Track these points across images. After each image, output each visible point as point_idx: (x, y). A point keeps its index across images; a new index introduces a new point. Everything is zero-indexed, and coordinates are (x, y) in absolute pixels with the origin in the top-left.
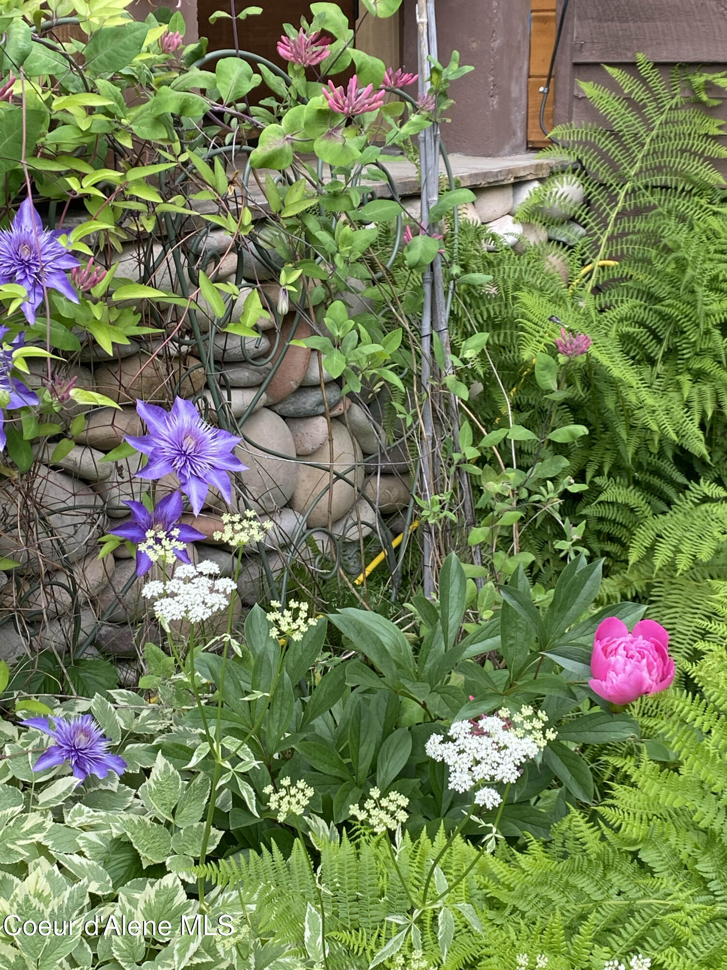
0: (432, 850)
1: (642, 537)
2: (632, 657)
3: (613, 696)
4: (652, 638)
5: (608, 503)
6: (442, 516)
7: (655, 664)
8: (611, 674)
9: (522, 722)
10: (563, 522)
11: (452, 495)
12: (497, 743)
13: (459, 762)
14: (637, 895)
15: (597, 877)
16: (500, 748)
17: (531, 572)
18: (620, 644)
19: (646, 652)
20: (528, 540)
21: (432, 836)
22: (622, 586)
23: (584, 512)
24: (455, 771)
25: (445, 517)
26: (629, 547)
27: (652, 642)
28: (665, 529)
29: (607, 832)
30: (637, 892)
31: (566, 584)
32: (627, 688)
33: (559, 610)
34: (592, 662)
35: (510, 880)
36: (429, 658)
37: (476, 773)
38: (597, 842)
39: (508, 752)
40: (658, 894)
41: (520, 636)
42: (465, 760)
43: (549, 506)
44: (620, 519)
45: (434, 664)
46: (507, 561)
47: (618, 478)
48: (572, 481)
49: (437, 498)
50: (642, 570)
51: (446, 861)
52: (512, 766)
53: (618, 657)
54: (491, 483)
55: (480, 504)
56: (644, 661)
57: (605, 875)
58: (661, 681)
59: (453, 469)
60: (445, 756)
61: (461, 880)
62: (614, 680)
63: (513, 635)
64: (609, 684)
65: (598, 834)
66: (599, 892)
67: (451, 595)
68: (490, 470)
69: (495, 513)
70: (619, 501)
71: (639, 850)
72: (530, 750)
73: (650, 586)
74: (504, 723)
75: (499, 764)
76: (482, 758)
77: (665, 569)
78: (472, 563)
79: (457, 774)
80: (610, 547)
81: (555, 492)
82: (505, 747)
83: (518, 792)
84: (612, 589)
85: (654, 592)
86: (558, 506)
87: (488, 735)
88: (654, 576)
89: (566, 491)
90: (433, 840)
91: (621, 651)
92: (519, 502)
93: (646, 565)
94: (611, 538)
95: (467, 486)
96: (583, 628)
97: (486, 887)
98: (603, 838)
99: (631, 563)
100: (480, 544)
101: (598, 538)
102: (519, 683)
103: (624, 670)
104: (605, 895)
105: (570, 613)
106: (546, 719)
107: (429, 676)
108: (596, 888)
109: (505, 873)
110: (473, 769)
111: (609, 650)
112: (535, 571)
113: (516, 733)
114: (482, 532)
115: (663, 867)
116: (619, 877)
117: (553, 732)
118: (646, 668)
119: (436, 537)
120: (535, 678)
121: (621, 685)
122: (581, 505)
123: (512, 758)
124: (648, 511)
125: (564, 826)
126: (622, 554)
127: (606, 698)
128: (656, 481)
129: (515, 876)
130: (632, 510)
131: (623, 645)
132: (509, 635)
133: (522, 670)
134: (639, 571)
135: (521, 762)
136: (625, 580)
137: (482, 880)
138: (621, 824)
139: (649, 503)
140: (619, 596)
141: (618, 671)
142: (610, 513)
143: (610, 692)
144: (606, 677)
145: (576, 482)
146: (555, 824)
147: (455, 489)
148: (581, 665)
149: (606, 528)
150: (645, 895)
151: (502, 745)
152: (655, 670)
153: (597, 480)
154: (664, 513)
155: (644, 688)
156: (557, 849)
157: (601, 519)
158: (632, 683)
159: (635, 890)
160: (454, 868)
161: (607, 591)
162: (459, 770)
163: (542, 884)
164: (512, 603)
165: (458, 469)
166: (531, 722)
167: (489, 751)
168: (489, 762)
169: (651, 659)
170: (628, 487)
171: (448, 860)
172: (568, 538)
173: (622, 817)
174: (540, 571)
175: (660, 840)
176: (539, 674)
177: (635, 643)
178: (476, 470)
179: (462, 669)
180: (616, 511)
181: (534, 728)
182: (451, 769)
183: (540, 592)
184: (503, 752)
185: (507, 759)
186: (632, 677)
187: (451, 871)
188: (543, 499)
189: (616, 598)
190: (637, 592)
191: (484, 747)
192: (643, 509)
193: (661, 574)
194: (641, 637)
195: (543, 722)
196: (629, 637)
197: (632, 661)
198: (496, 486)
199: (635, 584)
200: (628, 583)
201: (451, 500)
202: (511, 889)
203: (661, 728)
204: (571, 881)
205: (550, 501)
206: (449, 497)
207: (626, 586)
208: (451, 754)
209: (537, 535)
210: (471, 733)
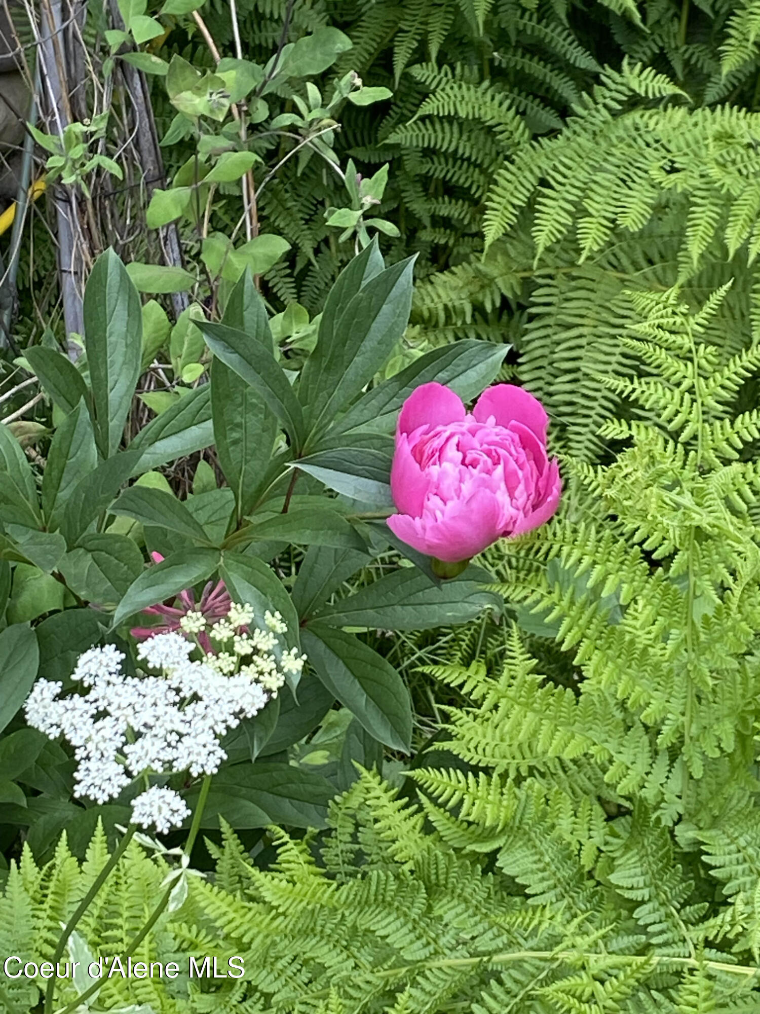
0: (79, 879)
1: (510, 187)
2: (474, 464)
3: (438, 546)
4: (513, 422)
5: (441, 119)
6: (90, 166)
7: (520, 474)
8: (434, 502)
9: (231, 639)
10: (343, 166)
11: (111, 117)
12: (178, 691)
13: (97, 738)
14: (492, 946)
15: (415, 913)
16: (183, 700)
17: (292, 266)
18: (448, 439)
19: (502, 452)
20: (281, 202)
21: (79, 853)
22: (474, 288)
23: (393, 139)
24: (88, 758)
25: (99, 170)
26: (486, 208)
27: (514, 429)
28: (555, 169)
29: (436, 816)
30: (496, 937)
31: (342, 309)
32: (465, 528)
33: (327, 369)
34: (394, 474)
35: (242, 930)
36: (66, 477)
37: (132, 758)
38: (417, 835)
39: (200, 707)
40: (536, 940)
41: (253, 422)
42: (108, 733)
43: (313, 136)
44: (465, 150)
45: (76, 492)
46: (231, 256)
47: (458, 66)
48: (358, 82)
49: (78, 128)
50: (513, 253)
51: (108, 902)
52: (209, 738)
53: (446, 465)
54: (187, 95)
55: (171, 138)
56: (500, 469)
57: (430, 908)
58: (535, 507)
59: (108, 65)
60: (66, 725)
61: (141, 938)
62: (438, 514)
63: (238, 419)
64: (429, 523)
65: (418, 819)
66: (419, 944)
67: (111, 340)
68: (183, 67)
69: (202, 157)
70: (462, 114)
71: (498, 850)
72: (248, 699)
73: (528, 285)
74: (192, 647)
75: (181, 735)
76: (145, 725)
77: (557, 248)
78: (163, 263)
79: (93, 765)
80: (448, 209)
81: (324, 106)
82: (196, 698)
83: (261, 740)
84: (453, 295)
85: (538, 295)
86: (332, 136)
87: (157, 673)
88: (535, 263)
89: (348, 105)
90: (82, 860)
91: (452, 452)
92: (253, 128)
93: (521, 241)
94: (451, 191)
95: (141, 100)
96: (382, 397)
97: (193, 946)
98: (428, 828)
99: (489, 241)
100: (176, 222)
101: (426, 190)
102: (255, 520)
103: (459, 491)
104: (431, 948)
105: (350, 373)
106: (281, 628)
107: (66, 515)
108: (412, 936)
109: (231, 915)
110: (126, 749)
111: (428, 451)
112: (299, 266)
113: (218, 663)
114: (177, 201)
115: (546, 884)
116: (459, 910)
117: (297, 657)
118: (503, 486)
119: (82, 211)
120: (285, 510)
121: (451, 523)
122: (387, 122)
123: (210, 722)
124: (520, 131)
125: (355, 802)
126: (473, 219)
127: (423, 550)
128: (536, 68)
129: (250, 921)
130: (490, 131)
131: (455, 440)
132: (231, 422)
133: (261, 489)
134: (506, 253)
135: (228, 728)
136: (478, 274)
137: (185, 932)
138: (461, 801)
139: (523, 114)
140: (468, 309)
141: (445, 494)
142: (447, 139)
143: (431, 537)
144: (422, 506)
145: (364, 85)
146: (337, 798)
147: (116, 107)
148: (372, 485)
149: (439, 170)
150: (509, 945)
151: (186, 693)
152: (521, 487)
153: (418, 72)
154: (553, 133)
155: (500, 526)
156: (342, 846)
157: (429, 153)
158: (475, 517)
159: (490, 934)
160: (126, 914)
161: (445, 299)
162: (95, 755)
163: (307, 933)
164: (229, 359)
165: (120, 64)
166: (250, 637)
167: (161, 710)
168: (161, 732)
169: (513, 465)
170: (480, 83)
171: (112, 898)
172: (355, 203)
173: (462, 785)
174: (310, 263)
175: (539, 829)
176: (293, 499)
177: (479, 434)
178: (156, 64)
179: (130, 504)
180: (456, 135)
181: (256, 651)
182: (80, 754)
183: (299, 321)
184: (189, 709)
185: (199, 724)
186: (474, 505)
187: (120, 921)
188: (299, 123)
189: (463, 313)
190: (504, 298)
191: (149, 701)
192: (510, 128)
193: (549, 259)
194: (492, 420)
195: (276, 636)
196: (469, 421)
197: (475, 472)
198: (197, 100)
199: (499, 281)
200: (485, 282)
201: (109, 130)
202: (243, 948)
203: (537, 602)
204: (364, 923)
205: (314, 127)
206: (103, 125)
207: (482, 287)
208: (77, 721)
209: (301, 190)
210: (120, 673)
